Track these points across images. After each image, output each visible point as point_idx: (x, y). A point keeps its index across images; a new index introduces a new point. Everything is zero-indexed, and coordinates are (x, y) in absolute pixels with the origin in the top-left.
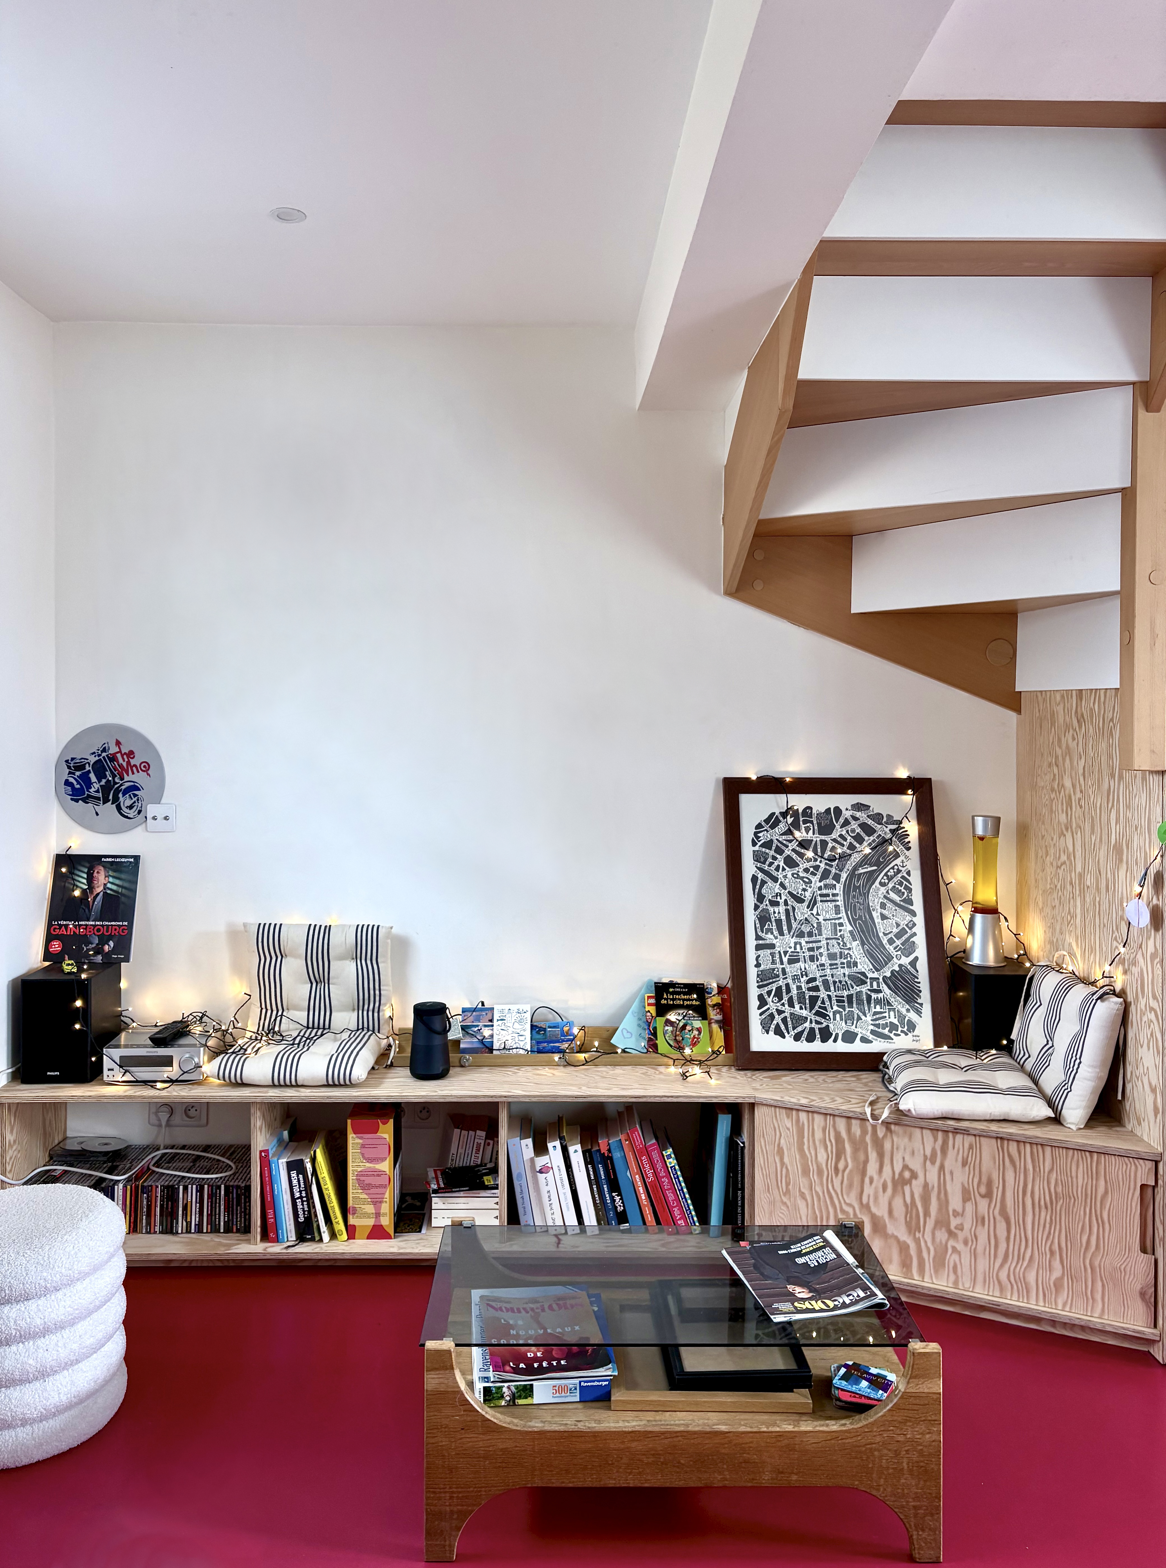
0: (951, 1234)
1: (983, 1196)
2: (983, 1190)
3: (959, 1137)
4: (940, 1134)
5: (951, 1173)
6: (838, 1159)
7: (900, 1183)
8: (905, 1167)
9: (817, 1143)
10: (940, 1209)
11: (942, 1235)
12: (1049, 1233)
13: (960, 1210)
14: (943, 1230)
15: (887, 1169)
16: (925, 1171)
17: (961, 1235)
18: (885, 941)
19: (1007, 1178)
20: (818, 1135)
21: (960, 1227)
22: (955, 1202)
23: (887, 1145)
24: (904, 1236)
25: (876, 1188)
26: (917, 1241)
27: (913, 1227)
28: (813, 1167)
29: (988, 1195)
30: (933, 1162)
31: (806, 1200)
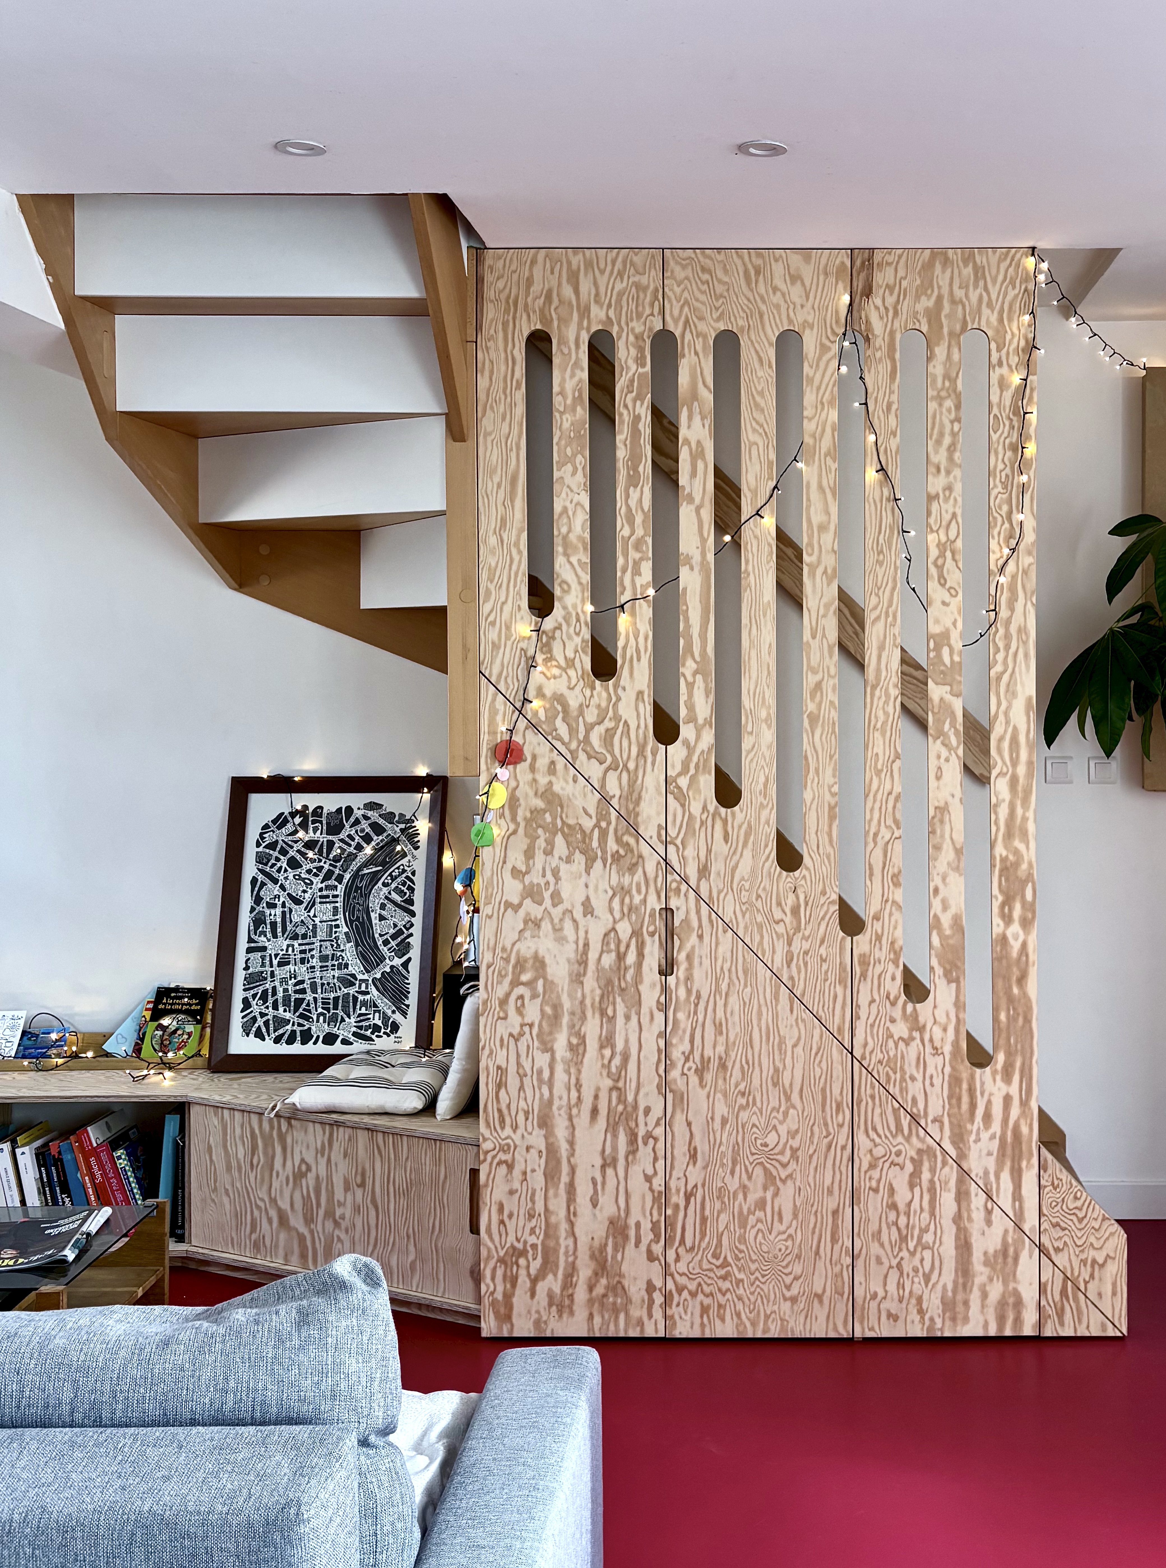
0: (337, 1224)
1: (358, 1186)
2: (359, 1180)
3: (341, 1129)
4: (327, 1127)
5: (336, 1165)
6: (253, 1155)
7: (299, 1176)
8: (303, 1161)
9: (237, 1140)
10: (328, 1200)
11: (329, 1225)
12: (406, 1218)
13: (342, 1200)
14: (331, 1220)
15: (289, 1163)
16: (317, 1163)
17: (344, 1225)
18: (380, 943)
19: (376, 1168)
20: (238, 1131)
21: (343, 1217)
22: (339, 1194)
23: (289, 1140)
24: (303, 1229)
25: (281, 1182)
26: (312, 1232)
27: (309, 1220)
28: (234, 1164)
29: (362, 1185)
30: (323, 1155)
31: (229, 1197)
